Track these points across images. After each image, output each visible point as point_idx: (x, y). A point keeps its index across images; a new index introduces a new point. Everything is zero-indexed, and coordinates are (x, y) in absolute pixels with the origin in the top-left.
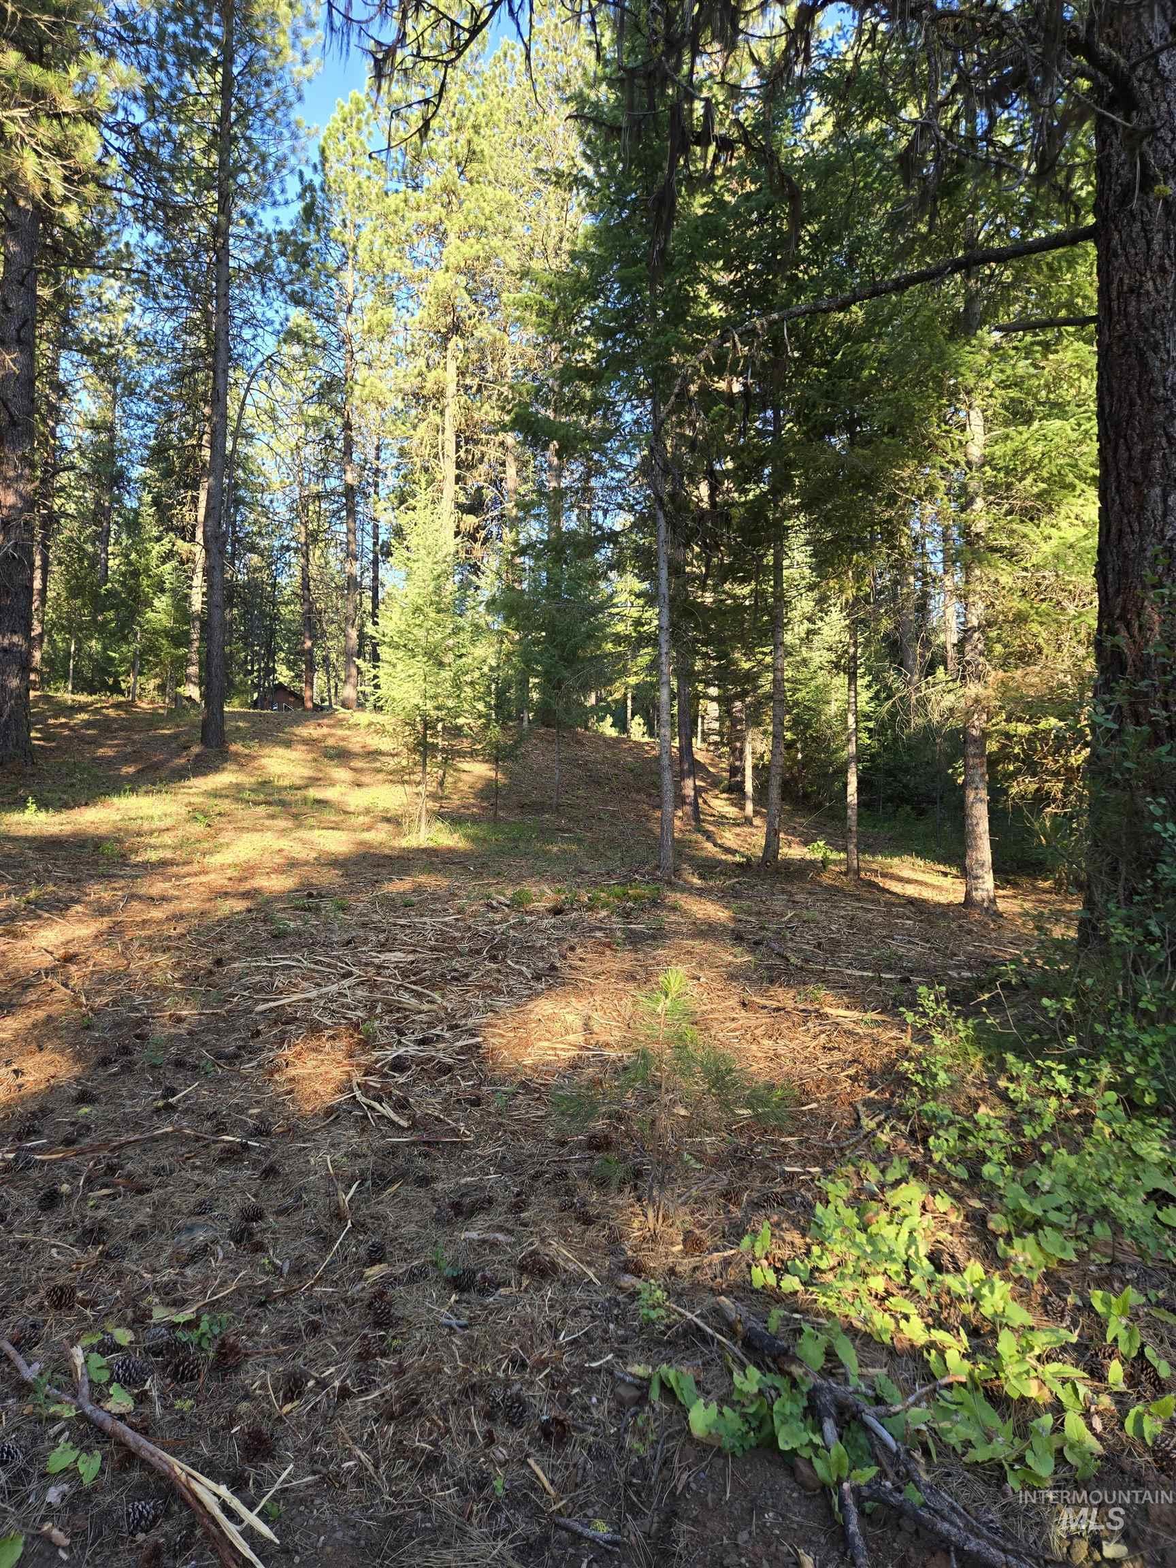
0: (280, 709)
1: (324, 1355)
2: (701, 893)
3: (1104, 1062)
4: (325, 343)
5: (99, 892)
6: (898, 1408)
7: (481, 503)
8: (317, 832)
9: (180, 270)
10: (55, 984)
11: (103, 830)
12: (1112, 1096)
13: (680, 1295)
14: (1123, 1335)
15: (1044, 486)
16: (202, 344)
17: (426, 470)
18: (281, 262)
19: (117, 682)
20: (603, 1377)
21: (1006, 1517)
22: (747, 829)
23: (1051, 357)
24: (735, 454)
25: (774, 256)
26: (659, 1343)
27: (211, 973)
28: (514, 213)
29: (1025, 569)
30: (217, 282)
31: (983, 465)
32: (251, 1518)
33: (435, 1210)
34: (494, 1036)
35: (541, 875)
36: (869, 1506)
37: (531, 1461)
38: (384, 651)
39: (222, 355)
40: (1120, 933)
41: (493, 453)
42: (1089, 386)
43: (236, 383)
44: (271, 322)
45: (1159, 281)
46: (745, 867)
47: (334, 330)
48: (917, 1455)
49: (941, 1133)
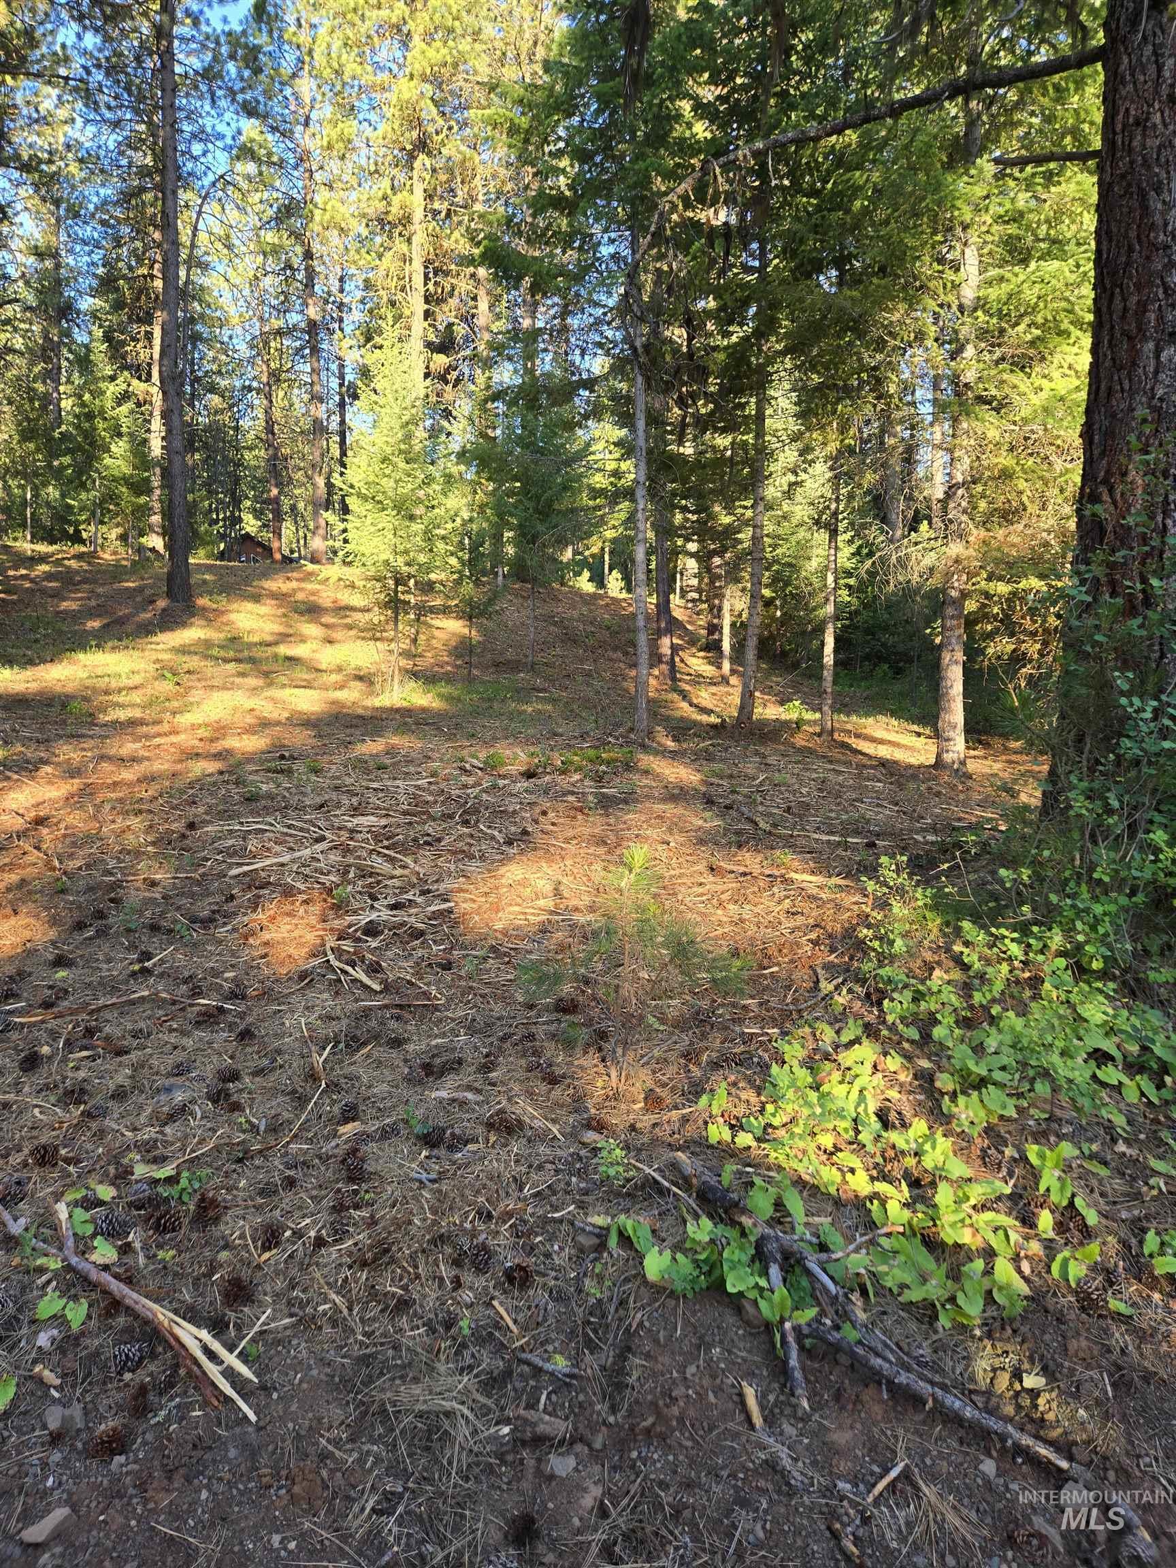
0: (248, 561)
1: (300, 1208)
2: (674, 755)
3: (1056, 930)
4: (282, 160)
5: (68, 752)
6: (839, 1254)
7: (452, 341)
8: (288, 691)
9: (122, 77)
10: (28, 848)
11: (70, 688)
12: (1061, 962)
13: (639, 1150)
14: (1055, 1186)
15: (1038, 332)
16: (149, 161)
17: (393, 304)
18: (231, 67)
19: (78, 532)
20: (565, 1227)
21: (935, 1352)
22: (723, 689)
23: (1053, 189)
24: (718, 293)
25: (764, 68)
26: (619, 1195)
27: (184, 836)
28: (484, 12)
29: (1015, 423)
30: (163, 90)
31: (975, 310)
32: (231, 1359)
33: (406, 1070)
34: (465, 901)
35: (512, 736)
36: (808, 1342)
37: (495, 1303)
38: (352, 502)
39: (171, 175)
40: (1080, 805)
41: (464, 286)
42: (1090, 221)
43: (187, 206)
44: (220, 137)
45: (1167, 113)
46: (718, 729)
47: (291, 146)
48: (855, 1297)
49: (895, 995)
